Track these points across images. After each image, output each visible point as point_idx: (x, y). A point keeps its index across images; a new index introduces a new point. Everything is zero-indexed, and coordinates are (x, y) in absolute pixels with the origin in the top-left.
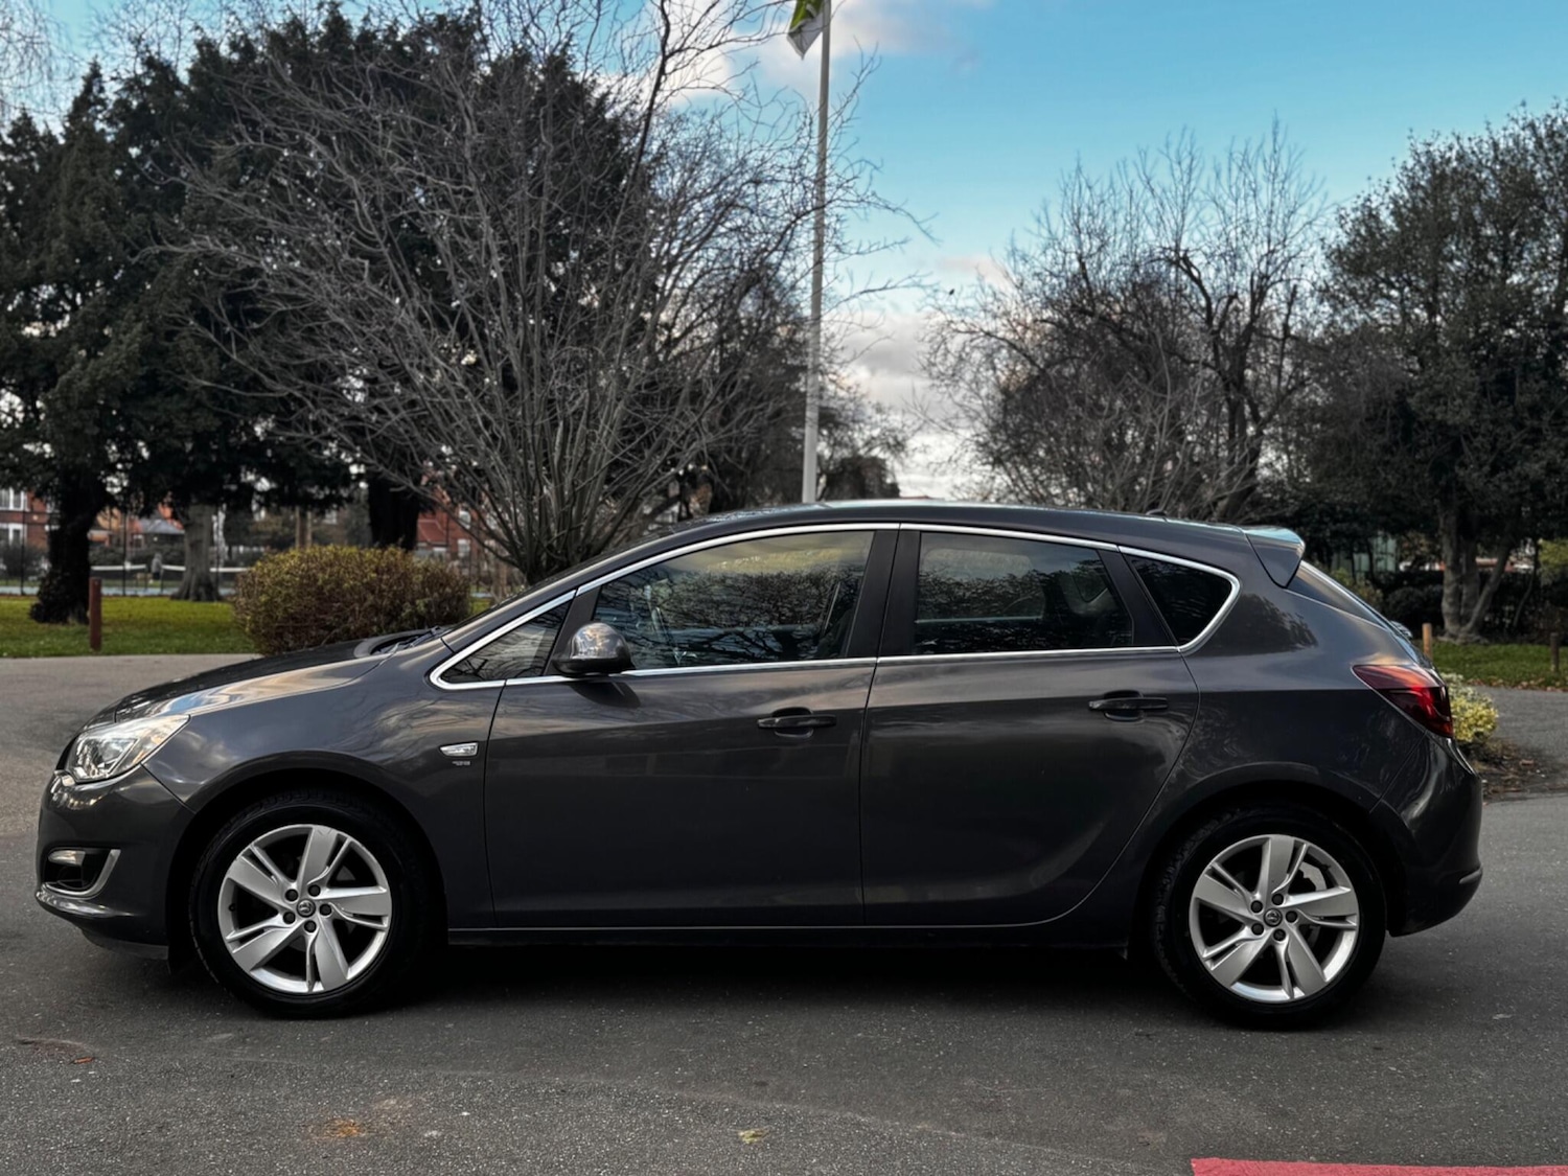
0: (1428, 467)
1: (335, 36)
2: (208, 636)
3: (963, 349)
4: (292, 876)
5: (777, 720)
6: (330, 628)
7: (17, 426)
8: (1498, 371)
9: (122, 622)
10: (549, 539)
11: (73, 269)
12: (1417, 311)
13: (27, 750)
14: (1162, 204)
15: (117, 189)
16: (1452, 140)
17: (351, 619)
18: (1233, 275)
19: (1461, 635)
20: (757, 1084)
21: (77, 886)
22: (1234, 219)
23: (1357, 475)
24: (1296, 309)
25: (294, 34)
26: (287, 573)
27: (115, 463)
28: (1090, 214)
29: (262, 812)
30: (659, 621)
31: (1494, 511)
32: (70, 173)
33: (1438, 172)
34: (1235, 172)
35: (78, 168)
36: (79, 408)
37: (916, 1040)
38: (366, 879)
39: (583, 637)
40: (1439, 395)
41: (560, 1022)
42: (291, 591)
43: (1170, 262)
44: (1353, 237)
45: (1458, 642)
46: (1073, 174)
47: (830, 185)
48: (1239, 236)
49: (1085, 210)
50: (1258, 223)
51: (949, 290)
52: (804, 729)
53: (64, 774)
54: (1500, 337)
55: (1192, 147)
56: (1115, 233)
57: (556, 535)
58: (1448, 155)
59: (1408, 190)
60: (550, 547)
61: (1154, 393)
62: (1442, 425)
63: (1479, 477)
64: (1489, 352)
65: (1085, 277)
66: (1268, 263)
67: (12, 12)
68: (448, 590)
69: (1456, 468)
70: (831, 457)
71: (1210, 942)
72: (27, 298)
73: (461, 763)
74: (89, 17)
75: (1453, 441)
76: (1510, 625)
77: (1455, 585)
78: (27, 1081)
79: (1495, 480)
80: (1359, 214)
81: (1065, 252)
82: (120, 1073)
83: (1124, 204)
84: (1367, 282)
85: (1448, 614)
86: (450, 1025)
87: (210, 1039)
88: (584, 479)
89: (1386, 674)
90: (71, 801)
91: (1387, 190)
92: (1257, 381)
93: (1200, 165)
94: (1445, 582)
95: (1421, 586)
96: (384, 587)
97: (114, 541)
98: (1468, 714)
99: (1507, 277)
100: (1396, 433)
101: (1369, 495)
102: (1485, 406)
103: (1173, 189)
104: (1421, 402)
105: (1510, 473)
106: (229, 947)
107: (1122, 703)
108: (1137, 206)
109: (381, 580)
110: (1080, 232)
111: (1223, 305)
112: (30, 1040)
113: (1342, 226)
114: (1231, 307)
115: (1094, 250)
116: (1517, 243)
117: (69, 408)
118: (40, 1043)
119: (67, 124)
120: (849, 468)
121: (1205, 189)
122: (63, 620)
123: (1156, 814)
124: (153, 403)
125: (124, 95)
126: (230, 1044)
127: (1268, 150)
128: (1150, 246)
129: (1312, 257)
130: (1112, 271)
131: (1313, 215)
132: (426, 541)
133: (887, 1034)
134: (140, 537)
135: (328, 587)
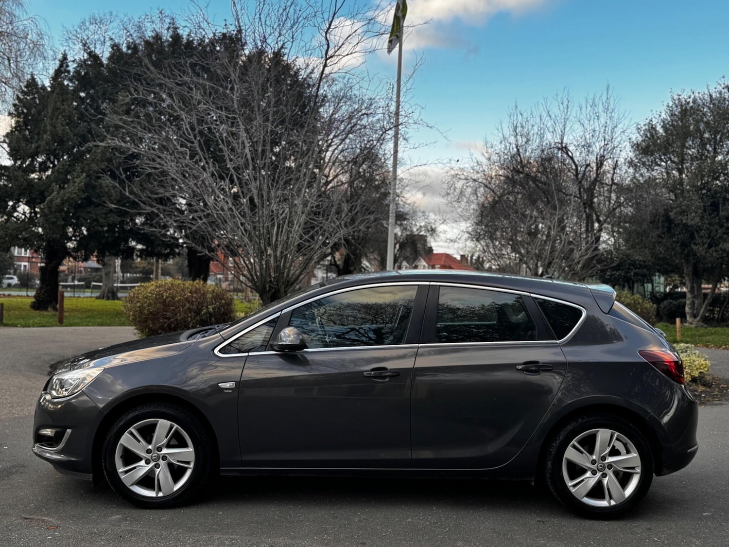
0: (679, 245)
1: (175, 42)
2: (112, 318)
3: (463, 187)
4: (150, 442)
5: (373, 373)
6: (169, 319)
7: (27, 220)
8: (711, 200)
9: (73, 310)
10: (270, 278)
11: (53, 148)
12: (674, 172)
13: (29, 373)
14: (555, 123)
15: (74, 112)
16: (690, 93)
17: (178, 314)
18: (588, 155)
19: (694, 323)
20: (361, 544)
21: (51, 446)
22: (588, 130)
23: (646, 248)
24: (618, 171)
25: (157, 41)
26: (150, 293)
27: (71, 237)
28: (521, 127)
29: (136, 413)
30: (319, 324)
31: (709, 265)
32: (53, 104)
33: (683, 108)
34: (589, 108)
35: (56, 102)
36: (55, 212)
37: (436, 523)
38: (183, 444)
39: (284, 333)
40: (684, 211)
41: (272, 512)
42: (151, 301)
43: (559, 149)
44: (644, 138)
45: (693, 326)
46: (514, 109)
47: (401, 115)
48: (591, 137)
49: (519, 125)
50: (600, 131)
51: (456, 160)
52: (385, 377)
53: (46, 393)
54: (713, 184)
55: (568, 96)
56: (533, 135)
57: (273, 276)
58: (688, 100)
59: (670, 116)
60: (270, 281)
61: (551, 211)
62: (686, 225)
63: (703, 249)
64: (707, 191)
65: (519, 155)
66: (604, 150)
67: (28, 31)
68: (223, 301)
69: (692, 245)
70: (401, 235)
71: (572, 478)
72: (32, 161)
73: (228, 391)
74: (63, 31)
75: (691, 233)
76: (718, 318)
77: (691, 299)
78: (27, 537)
79: (710, 251)
80: (647, 127)
81: (510, 144)
82: (70, 534)
83: (537, 122)
84: (651, 158)
85: (688, 313)
86: (221, 513)
87: (111, 518)
88: (286, 250)
89: (655, 355)
90: (50, 406)
91: (660, 116)
92: (599, 204)
93: (572, 104)
94: (687, 298)
95: (675, 299)
96: (194, 300)
97: (70, 271)
98: (696, 363)
99: (716, 157)
100: (664, 229)
101: (652, 257)
102: (705, 217)
103: (560, 115)
104: (676, 214)
105: (717, 248)
106: (120, 475)
107: (532, 367)
108: (543, 124)
109: (192, 297)
110: (517, 135)
111: (583, 169)
112: (28, 517)
113: (639, 133)
114: (587, 170)
115: (524, 143)
116: (720, 141)
117: (51, 212)
118: (33, 519)
119: (52, 82)
120: (410, 241)
121: (575, 116)
122: (46, 309)
123: (547, 419)
124: (89, 210)
125: (78, 69)
126: (120, 521)
127: (604, 98)
128: (549, 142)
129: (625, 147)
130: (532, 152)
131: (625, 128)
132: (214, 272)
133: (422, 519)
134: (82, 269)
135: (168, 300)
